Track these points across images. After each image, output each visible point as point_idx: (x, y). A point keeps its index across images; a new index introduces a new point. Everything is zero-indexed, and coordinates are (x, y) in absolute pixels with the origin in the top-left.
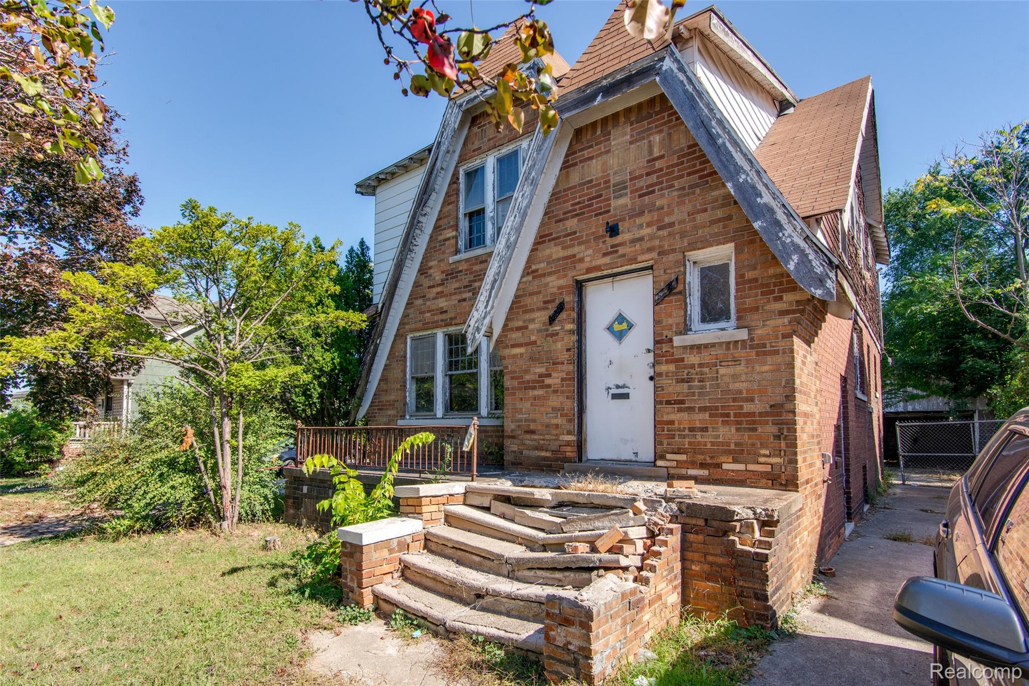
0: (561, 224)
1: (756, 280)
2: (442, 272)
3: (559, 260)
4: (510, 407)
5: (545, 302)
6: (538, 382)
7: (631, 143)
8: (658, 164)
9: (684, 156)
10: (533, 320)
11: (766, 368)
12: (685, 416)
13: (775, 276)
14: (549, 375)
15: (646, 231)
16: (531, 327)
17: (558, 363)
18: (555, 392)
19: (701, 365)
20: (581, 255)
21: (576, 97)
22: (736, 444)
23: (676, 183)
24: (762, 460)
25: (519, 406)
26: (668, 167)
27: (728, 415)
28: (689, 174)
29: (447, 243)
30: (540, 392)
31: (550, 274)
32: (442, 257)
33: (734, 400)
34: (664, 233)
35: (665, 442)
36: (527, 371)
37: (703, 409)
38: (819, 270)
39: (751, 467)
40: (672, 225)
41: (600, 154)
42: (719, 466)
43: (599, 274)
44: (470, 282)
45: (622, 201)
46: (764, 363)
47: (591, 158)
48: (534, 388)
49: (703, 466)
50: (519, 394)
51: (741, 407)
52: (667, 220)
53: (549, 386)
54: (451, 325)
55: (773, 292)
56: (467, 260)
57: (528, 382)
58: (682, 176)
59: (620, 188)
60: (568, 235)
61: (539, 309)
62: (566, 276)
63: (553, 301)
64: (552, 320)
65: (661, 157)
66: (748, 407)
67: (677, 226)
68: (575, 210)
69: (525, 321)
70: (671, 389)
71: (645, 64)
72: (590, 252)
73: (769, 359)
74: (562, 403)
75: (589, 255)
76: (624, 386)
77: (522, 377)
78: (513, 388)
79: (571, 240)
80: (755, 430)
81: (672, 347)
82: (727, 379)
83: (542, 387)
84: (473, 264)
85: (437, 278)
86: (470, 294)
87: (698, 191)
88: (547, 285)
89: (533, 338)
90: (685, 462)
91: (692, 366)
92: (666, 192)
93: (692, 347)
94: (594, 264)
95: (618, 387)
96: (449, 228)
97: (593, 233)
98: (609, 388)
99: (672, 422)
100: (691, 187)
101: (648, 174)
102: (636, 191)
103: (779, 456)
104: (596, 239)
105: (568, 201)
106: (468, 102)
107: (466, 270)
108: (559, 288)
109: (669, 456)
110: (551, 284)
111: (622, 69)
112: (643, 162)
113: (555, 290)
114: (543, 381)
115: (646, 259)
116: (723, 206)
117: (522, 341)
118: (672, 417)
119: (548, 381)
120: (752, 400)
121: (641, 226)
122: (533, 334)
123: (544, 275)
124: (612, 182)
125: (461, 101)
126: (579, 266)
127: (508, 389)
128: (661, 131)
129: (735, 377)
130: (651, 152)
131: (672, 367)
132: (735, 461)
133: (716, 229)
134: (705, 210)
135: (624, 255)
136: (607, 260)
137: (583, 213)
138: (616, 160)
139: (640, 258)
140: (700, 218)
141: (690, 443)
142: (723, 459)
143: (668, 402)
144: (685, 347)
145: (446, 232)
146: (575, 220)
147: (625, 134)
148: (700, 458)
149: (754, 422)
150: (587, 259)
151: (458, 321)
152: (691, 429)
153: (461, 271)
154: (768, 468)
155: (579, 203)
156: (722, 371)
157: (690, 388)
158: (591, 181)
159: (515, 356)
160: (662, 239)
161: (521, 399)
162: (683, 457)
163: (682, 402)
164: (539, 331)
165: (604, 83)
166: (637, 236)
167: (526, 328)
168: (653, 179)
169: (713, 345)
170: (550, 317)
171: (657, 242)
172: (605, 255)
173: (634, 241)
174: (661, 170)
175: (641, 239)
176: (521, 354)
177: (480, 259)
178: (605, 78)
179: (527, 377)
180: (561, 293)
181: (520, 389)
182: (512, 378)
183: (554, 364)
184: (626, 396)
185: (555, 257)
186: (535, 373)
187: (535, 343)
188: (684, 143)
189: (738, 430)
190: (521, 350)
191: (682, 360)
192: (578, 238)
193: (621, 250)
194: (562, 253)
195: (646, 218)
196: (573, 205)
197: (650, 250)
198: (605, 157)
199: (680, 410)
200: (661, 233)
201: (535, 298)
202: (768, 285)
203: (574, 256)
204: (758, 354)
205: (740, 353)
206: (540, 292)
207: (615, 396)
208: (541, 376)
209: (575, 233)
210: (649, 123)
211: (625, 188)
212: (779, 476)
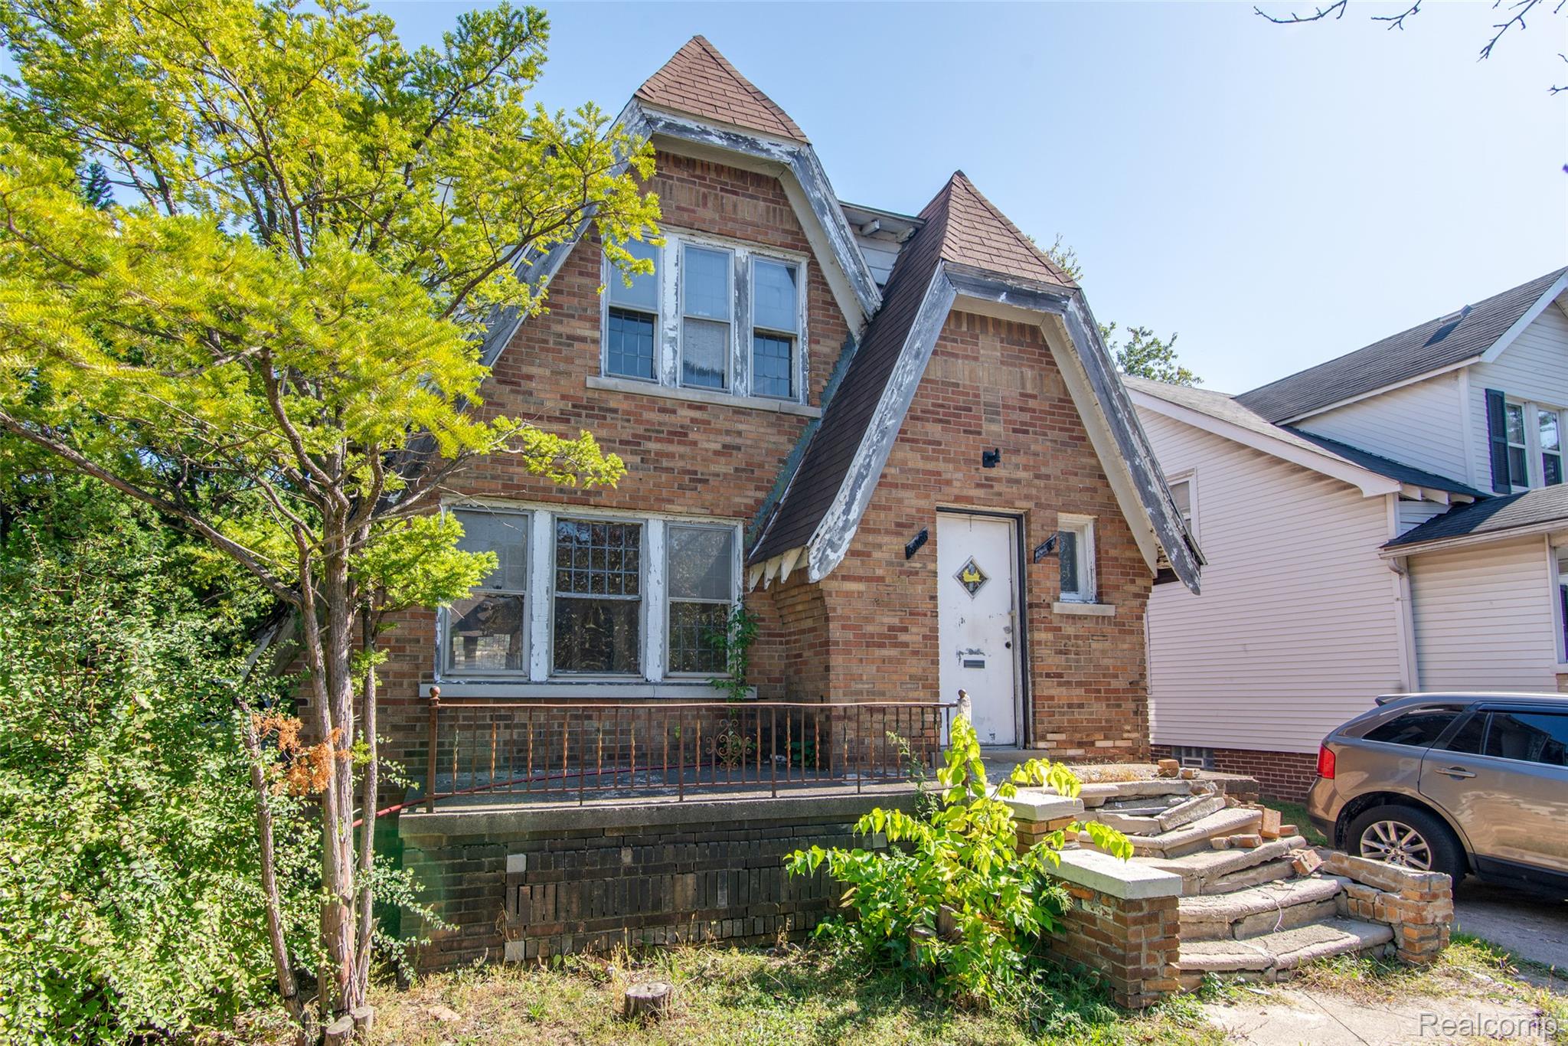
0: (919, 424)
1: (1116, 559)
2: (564, 397)
3: (917, 471)
4: (840, 670)
5: (898, 525)
6: (890, 637)
7: (1002, 363)
8: (1032, 403)
9: (1054, 406)
10: (880, 546)
11: (1126, 646)
12: (1063, 690)
13: (1130, 559)
14: (905, 630)
15: (1022, 474)
16: (877, 555)
17: (918, 614)
18: (915, 653)
19: (1076, 637)
20: (948, 476)
21: (975, 276)
22: (1107, 721)
23: (1049, 432)
24: (1126, 735)
25: (856, 669)
26: (1041, 411)
27: (1099, 691)
28: (1061, 429)
29: (577, 345)
30: (893, 652)
31: (905, 486)
32: (562, 366)
33: (1104, 676)
34: (1041, 483)
35: (1046, 719)
36: (868, 620)
37: (1079, 684)
38: (1191, 566)
39: (1119, 743)
40: (1048, 477)
41: (966, 357)
42: (1093, 744)
43: (969, 507)
44: (635, 436)
45: (995, 428)
46: (1124, 641)
47: (956, 356)
48: (881, 645)
49: (1080, 745)
50: (857, 653)
51: (1109, 683)
52: (1044, 470)
53: (906, 645)
54: (586, 504)
55: (1128, 574)
56: (629, 396)
57: (872, 636)
58: (1053, 428)
59: (992, 410)
60: (930, 443)
61: (888, 532)
62: (927, 497)
63: (911, 526)
64: (910, 552)
65: (1034, 397)
66: (1115, 684)
67: (1052, 481)
68: (938, 413)
69: (866, 544)
70: (1049, 661)
71: (1052, 291)
72: (959, 475)
73: (1128, 638)
74: (924, 670)
75: (961, 480)
76: (978, 652)
77: (860, 627)
78: (846, 643)
79: (934, 451)
80: (1119, 706)
81: (1051, 613)
82: (1097, 654)
83: (896, 645)
84: (642, 407)
85: (549, 404)
86: (638, 459)
87: (1069, 450)
88: (900, 501)
89: (879, 572)
90: (1064, 741)
91: (1069, 637)
92: (1040, 438)
93: (1068, 616)
94: (965, 493)
95: (971, 652)
96: (581, 318)
97: (963, 453)
98: (960, 653)
99: (1052, 698)
100: (1063, 444)
101: (1022, 409)
102: (1010, 422)
103: (1137, 731)
104: (968, 461)
105: (927, 397)
106: (669, 126)
107: (628, 413)
108: (918, 510)
109: (1050, 736)
110: (906, 502)
111: (1032, 281)
112: (1015, 392)
113: (913, 512)
114: (896, 637)
115: (1022, 506)
116: (1090, 476)
117: (861, 572)
118: (1053, 692)
119: (903, 637)
120: (1116, 676)
121: (1017, 466)
122: (880, 567)
123: (896, 486)
124: (982, 399)
125: (655, 114)
126: (946, 489)
127: (837, 643)
128: (1032, 367)
129: (1103, 652)
130: (1023, 386)
131: (1050, 636)
132: (1106, 738)
133: (1086, 497)
134: (1076, 474)
135: (1000, 494)
136: (980, 493)
137: (948, 422)
138: (986, 374)
139: (1018, 504)
140: (1073, 481)
141: (1069, 721)
142: (1097, 736)
143: (1048, 675)
144: (1061, 615)
145: (574, 323)
146: (939, 426)
147: (995, 349)
148: (1077, 737)
149: (1119, 699)
150: (956, 484)
151: (603, 499)
152: (1070, 706)
153: (615, 411)
154: (1129, 744)
155: (942, 406)
156: (1094, 645)
157: (1067, 660)
158: (957, 385)
159: (848, 594)
160: (1038, 488)
161: (861, 660)
162: (1062, 737)
163: (1060, 675)
164: (890, 563)
165: (1009, 282)
166: (1014, 476)
167: (869, 555)
168: (1026, 417)
169: (1086, 617)
170: (907, 549)
171: (1034, 492)
172: (979, 486)
173: (1012, 481)
174: (1034, 411)
175: (1017, 481)
176: (860, 594)
177: (661, 404)
178: (1014, 278)
179: (870, 629)
180: (921, 519)
181: (859, 644)
182: (844, 627)
183: (911, 614)
184: (980, 664)
185: (910, 465)
186: (882, 624)
187: (881, 579)
188: (1055, 393)
189: (1108, 706)
190: (860, 587)
191: (1059, 629)
192: (943, 452)
193: (997, 487)
194: (921, 465)
195: (1020, 459)
196: (934, 405)
197: (1027, 497)
198: (973, 363)
199: (1060, 684)
200: (1037, 482)
201: (882, 515)
202: (1124, 567)
203: (939, 473)
204: (1120, 632)
205: (1108, 629)
206: (890, 509)
207: (968, 664)
208: (891, 628)
209: (939, 443)
210: (1020, 351)
211: (998, 413)
212: (1137, 750)
